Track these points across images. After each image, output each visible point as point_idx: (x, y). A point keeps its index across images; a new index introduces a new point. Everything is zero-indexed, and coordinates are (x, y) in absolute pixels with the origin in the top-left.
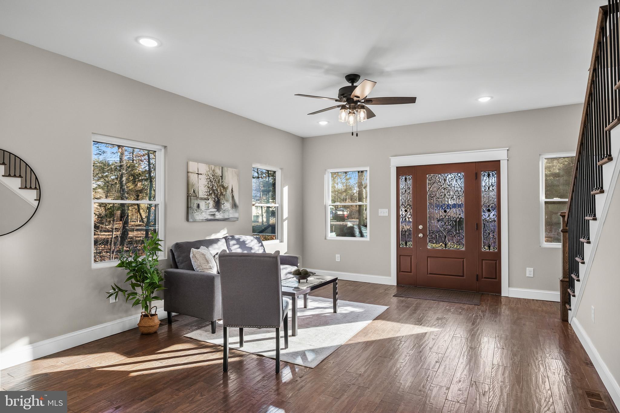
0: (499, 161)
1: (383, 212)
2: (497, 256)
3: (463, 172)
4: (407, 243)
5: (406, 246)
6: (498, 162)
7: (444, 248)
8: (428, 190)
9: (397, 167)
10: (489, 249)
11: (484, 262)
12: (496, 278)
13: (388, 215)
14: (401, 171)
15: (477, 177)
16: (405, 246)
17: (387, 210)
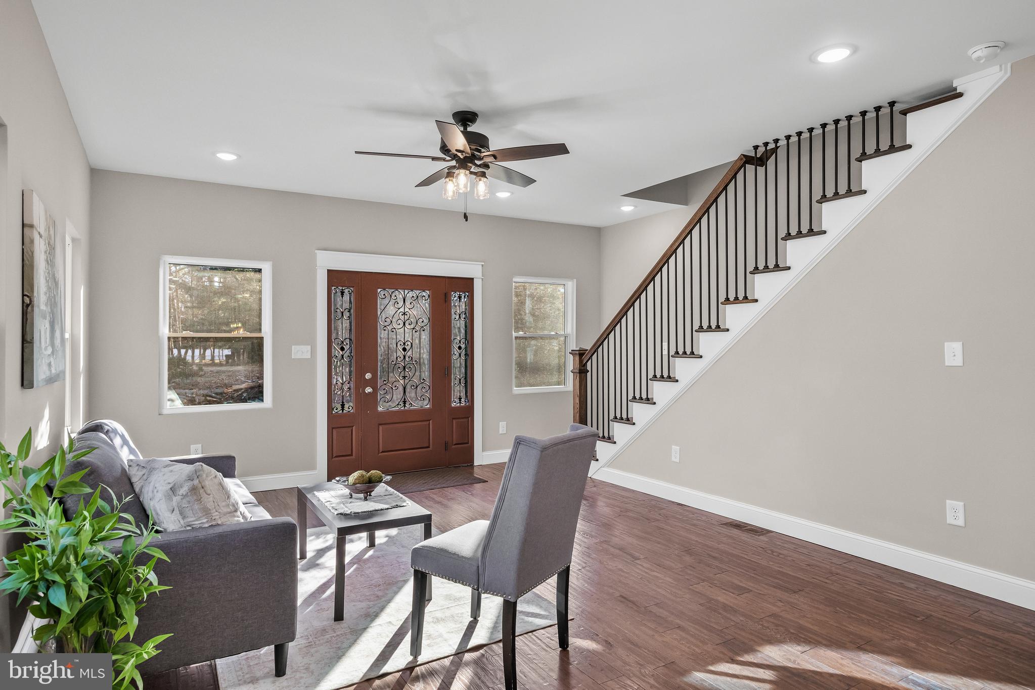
0: (473, 279)
1: (300, 352)
2: (469, 411)
3: (429, 290)
4: (344, 405)
5: (343, 411)
6: (471, 280)
7: (403, 408)
8: (379, 313)
9: (328, 271)
10: (460, 403)
11: (454, 421)
12: (468, 443)
13: (310, 357)
14: (336, 278)
15: (446, 298)
16: (341, 412)
17: (309, 347)
